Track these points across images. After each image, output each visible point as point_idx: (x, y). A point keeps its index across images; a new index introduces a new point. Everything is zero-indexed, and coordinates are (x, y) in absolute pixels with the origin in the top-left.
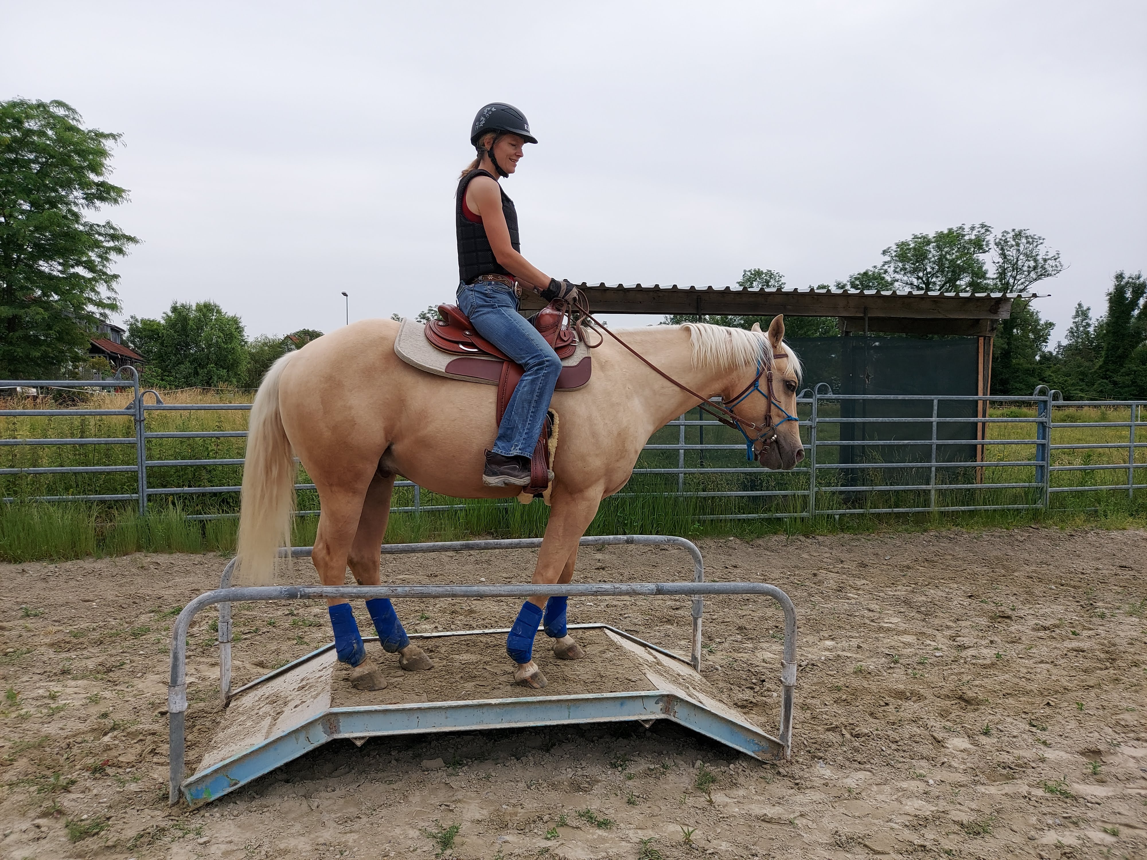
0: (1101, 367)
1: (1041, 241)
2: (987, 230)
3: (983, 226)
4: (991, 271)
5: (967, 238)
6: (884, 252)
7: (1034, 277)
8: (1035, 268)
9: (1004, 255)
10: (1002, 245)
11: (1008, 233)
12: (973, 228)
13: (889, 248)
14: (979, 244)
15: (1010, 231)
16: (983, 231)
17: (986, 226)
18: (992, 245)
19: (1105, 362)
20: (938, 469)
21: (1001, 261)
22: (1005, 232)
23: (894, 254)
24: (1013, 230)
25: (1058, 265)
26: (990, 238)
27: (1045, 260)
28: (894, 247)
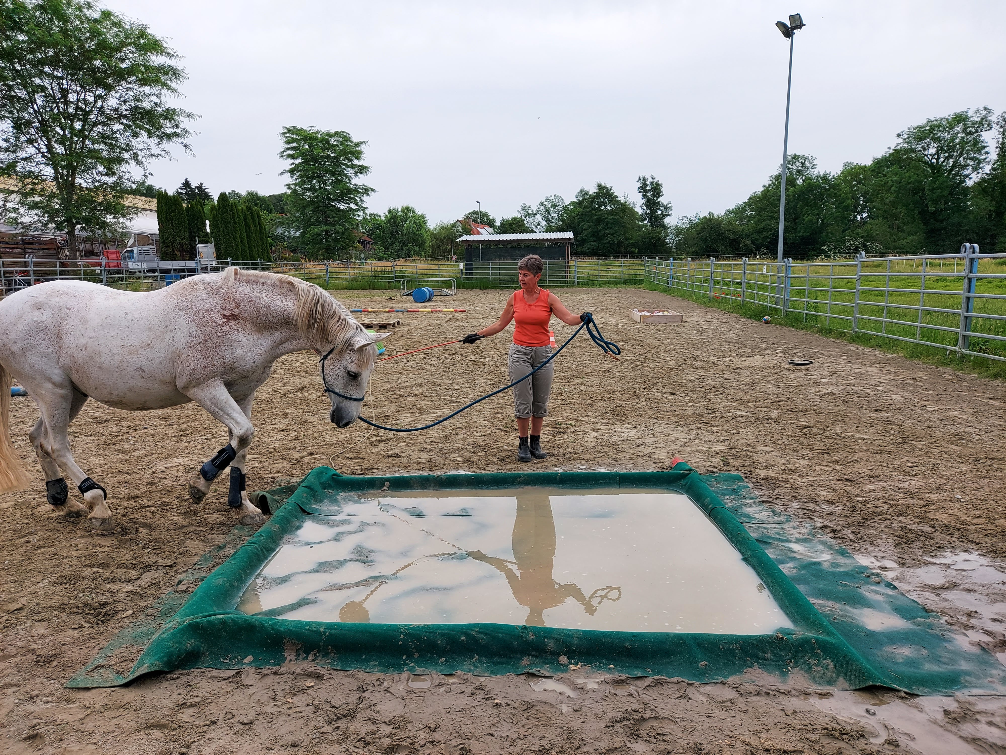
2: (989, 112)
3: (985, 109)
5: (971, 119)
6: (899, 135)
12: (976, 111)
13: (902, 132)
16: (986, 113)
17: (988, 109)
18: (993, 124)
23: (906, 136)
26: (992, 118)
28: (907, 131)
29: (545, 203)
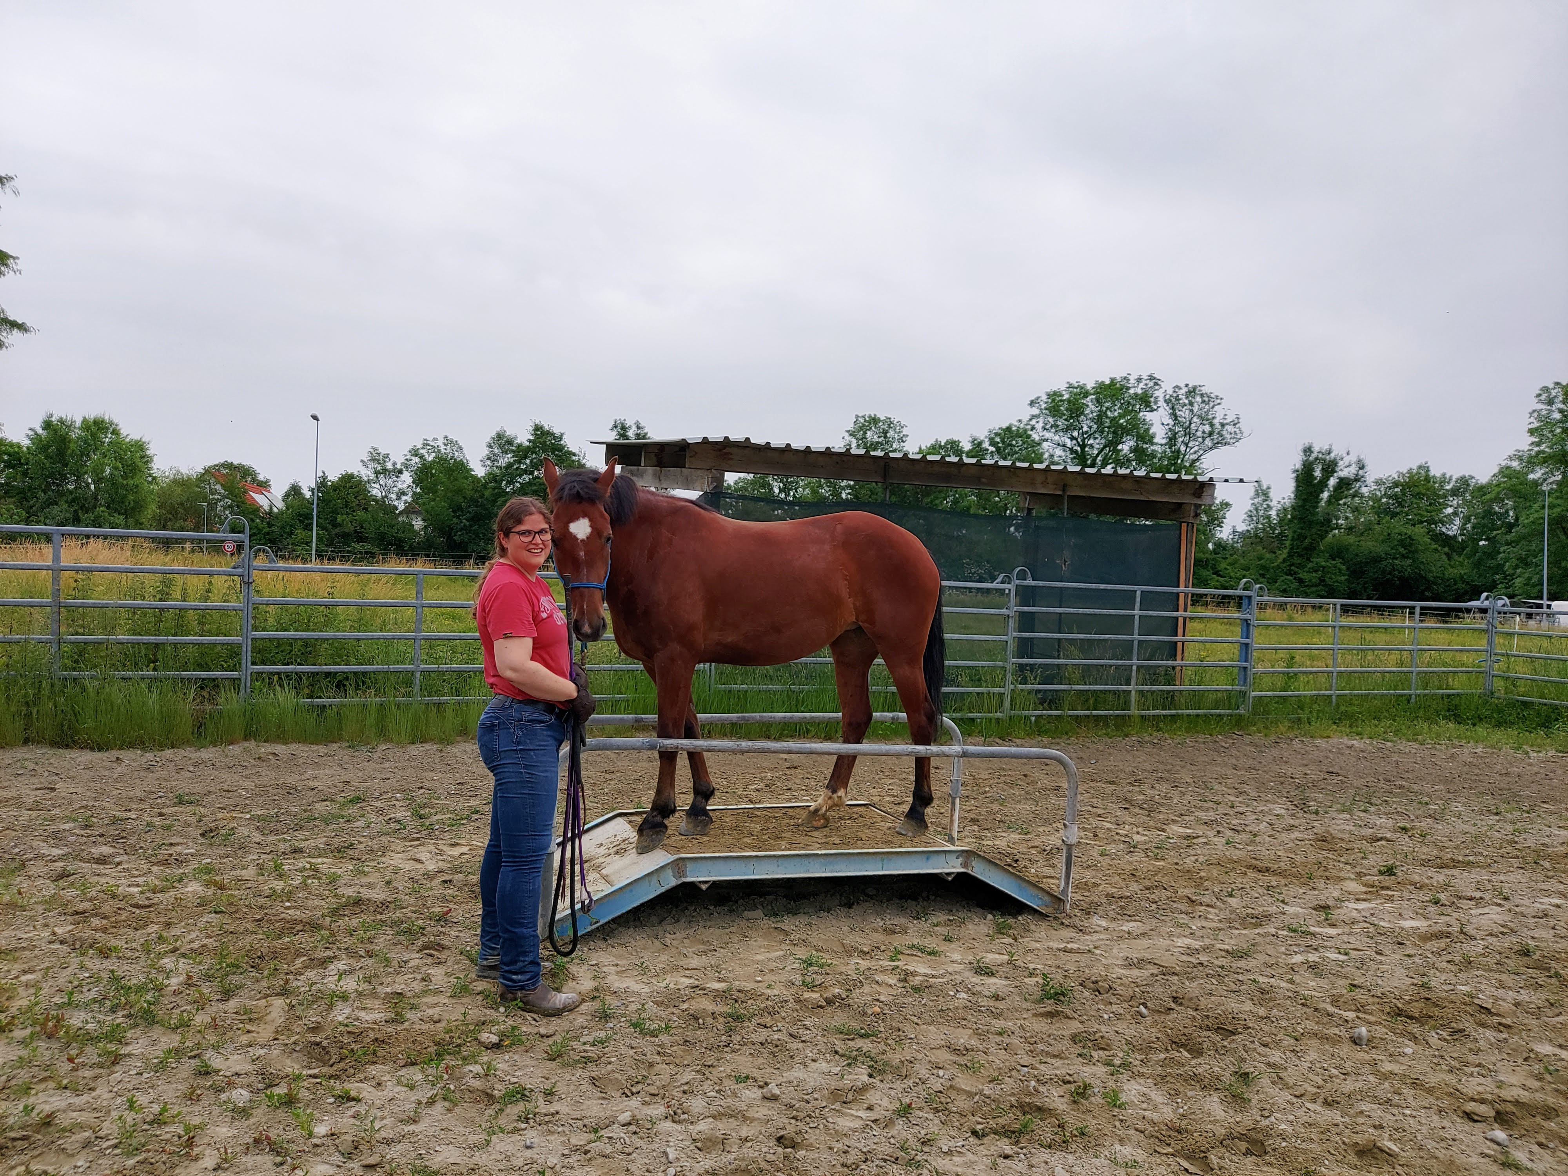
0: (1284, 560)
1: (1219, 401)
2: (1156, 384)
3: (1151, 378)
4: (1160, 435)
5: (1132, 391)
6: (1032, 403)
7: (1210, 445)
8: (1211, 434)
9: (1174, 416)
10: (1173, 403)
11: (1180, 388)
12: (1139, 380)
13: (1038, 398)
14: (1145, 400)
15: (1182, 386)
16: (1151, 384)
17: (1155, 378)
18: (1161, 403)
19: (1290, 555)
20: (1139, 667)
21: (1171, 422)
22: (1177, 387)
23: (1043, 407)
24: (1187, 385)
25: (1238, 432)
26: (1159, 393)
27: (1223, 425)
28: (1044, 398)
29: (422, 451)
